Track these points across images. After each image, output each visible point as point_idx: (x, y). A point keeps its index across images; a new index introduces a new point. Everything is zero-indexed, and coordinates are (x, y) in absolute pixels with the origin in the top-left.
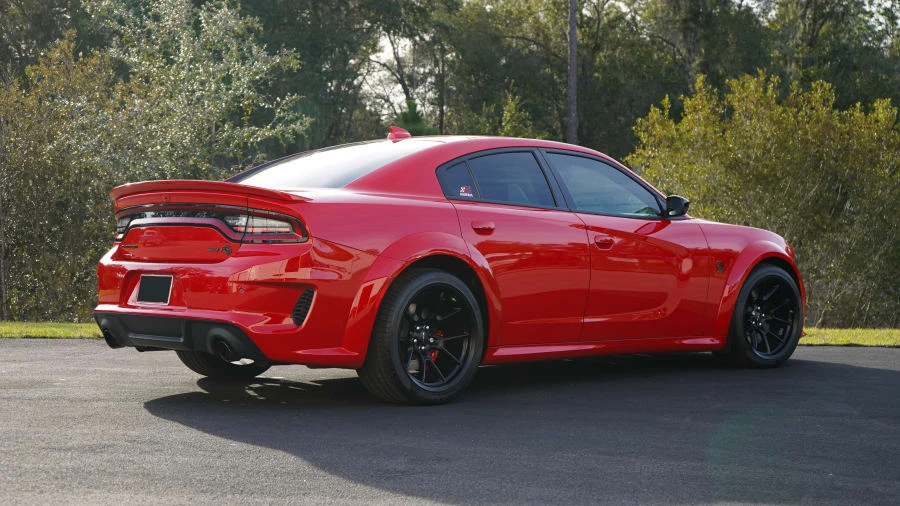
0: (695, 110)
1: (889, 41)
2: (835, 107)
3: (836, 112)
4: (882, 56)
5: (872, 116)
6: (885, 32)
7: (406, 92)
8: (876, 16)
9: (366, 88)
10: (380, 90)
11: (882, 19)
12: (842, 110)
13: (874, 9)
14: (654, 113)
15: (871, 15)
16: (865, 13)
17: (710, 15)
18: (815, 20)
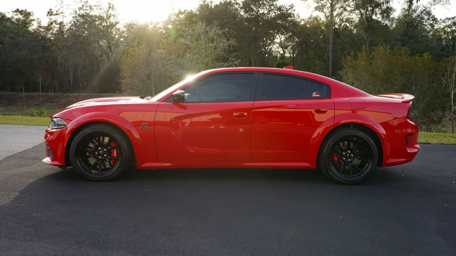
0: (362, 56)
1: (431, 33)
2: (409, 55)
3: (410, 57)
4: (429, 38)
5: (422, 58)
6: (430, 31)
7: (283, 50)
8: (428, 26)
9: (273, 49)
10: (277, 50)
11: (429, 27)
12: (411, 56)
13: (427, 24)
14: (348, 58)
15: (426, 25)
16: (424, 25)
17: (373, 27)
18: (407, 27)
